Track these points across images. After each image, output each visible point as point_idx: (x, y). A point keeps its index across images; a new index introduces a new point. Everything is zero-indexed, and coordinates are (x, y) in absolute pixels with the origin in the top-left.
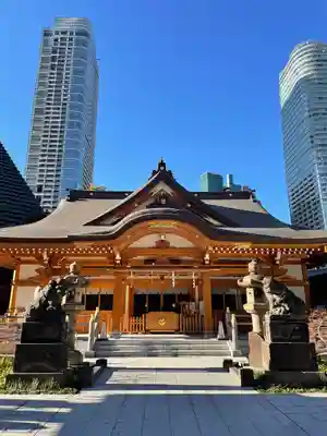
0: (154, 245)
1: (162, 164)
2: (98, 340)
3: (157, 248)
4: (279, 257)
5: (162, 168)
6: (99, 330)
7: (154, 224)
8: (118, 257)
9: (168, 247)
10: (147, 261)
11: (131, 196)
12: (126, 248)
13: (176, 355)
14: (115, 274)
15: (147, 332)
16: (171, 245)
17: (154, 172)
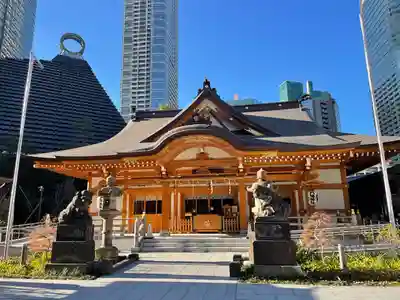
0: (195, 157)
1: (207, 83)
2: (145, 238)
3: (197, 159)
4: (308, 163)
5: (207, 86)
6: (145, 230)
7: (189, 139)
8: (163, 169)
9: (207, 159)
10: (194, 171)
11: (180, 113)
12: (172, 161)
13: (207, 251)
14: (162, 183)
15: (194, 231)
16: (210, 156)
17: (200, 91)
